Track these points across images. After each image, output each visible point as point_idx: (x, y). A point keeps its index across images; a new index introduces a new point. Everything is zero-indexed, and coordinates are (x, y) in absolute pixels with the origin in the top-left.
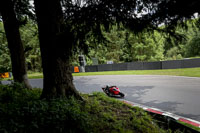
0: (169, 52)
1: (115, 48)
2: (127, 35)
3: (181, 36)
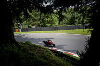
1: (36, 20)
3: (63, 16)
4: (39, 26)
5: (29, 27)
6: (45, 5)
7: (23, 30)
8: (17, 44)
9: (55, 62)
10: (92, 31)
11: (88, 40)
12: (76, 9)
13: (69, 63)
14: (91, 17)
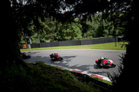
1: (51, 32)
2: (56, 24)
4: (56, 39)
5: (41, 41)
6: (63, 12)
7: (34, 46)
8: (25, 65)
9: (79, 89)
10: (127, 45)
11: (123, 58)
12: (105, 16)
13: (98, 90)
14: (125, 26)
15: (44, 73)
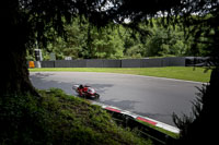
0: (129, 50)
5: (57, 58)
8: (34, 93)
9: (119, 137)
11: (203, 91)
15: (64, 107)
